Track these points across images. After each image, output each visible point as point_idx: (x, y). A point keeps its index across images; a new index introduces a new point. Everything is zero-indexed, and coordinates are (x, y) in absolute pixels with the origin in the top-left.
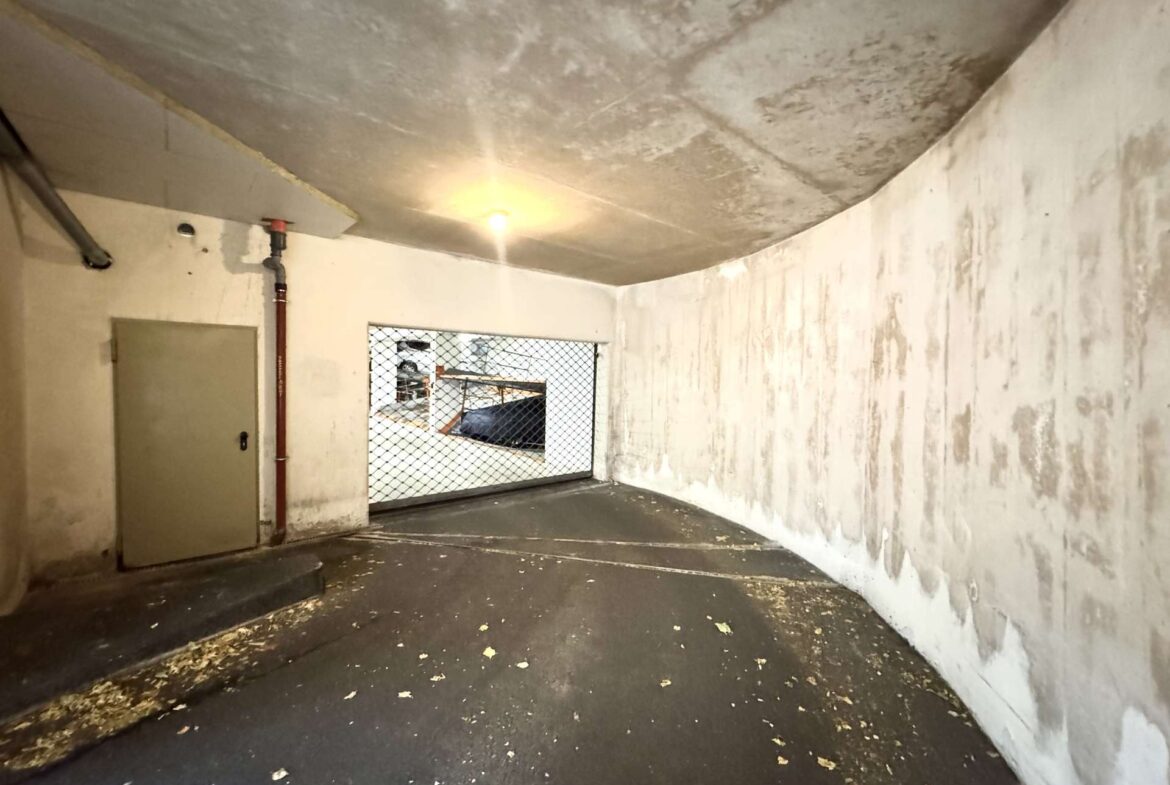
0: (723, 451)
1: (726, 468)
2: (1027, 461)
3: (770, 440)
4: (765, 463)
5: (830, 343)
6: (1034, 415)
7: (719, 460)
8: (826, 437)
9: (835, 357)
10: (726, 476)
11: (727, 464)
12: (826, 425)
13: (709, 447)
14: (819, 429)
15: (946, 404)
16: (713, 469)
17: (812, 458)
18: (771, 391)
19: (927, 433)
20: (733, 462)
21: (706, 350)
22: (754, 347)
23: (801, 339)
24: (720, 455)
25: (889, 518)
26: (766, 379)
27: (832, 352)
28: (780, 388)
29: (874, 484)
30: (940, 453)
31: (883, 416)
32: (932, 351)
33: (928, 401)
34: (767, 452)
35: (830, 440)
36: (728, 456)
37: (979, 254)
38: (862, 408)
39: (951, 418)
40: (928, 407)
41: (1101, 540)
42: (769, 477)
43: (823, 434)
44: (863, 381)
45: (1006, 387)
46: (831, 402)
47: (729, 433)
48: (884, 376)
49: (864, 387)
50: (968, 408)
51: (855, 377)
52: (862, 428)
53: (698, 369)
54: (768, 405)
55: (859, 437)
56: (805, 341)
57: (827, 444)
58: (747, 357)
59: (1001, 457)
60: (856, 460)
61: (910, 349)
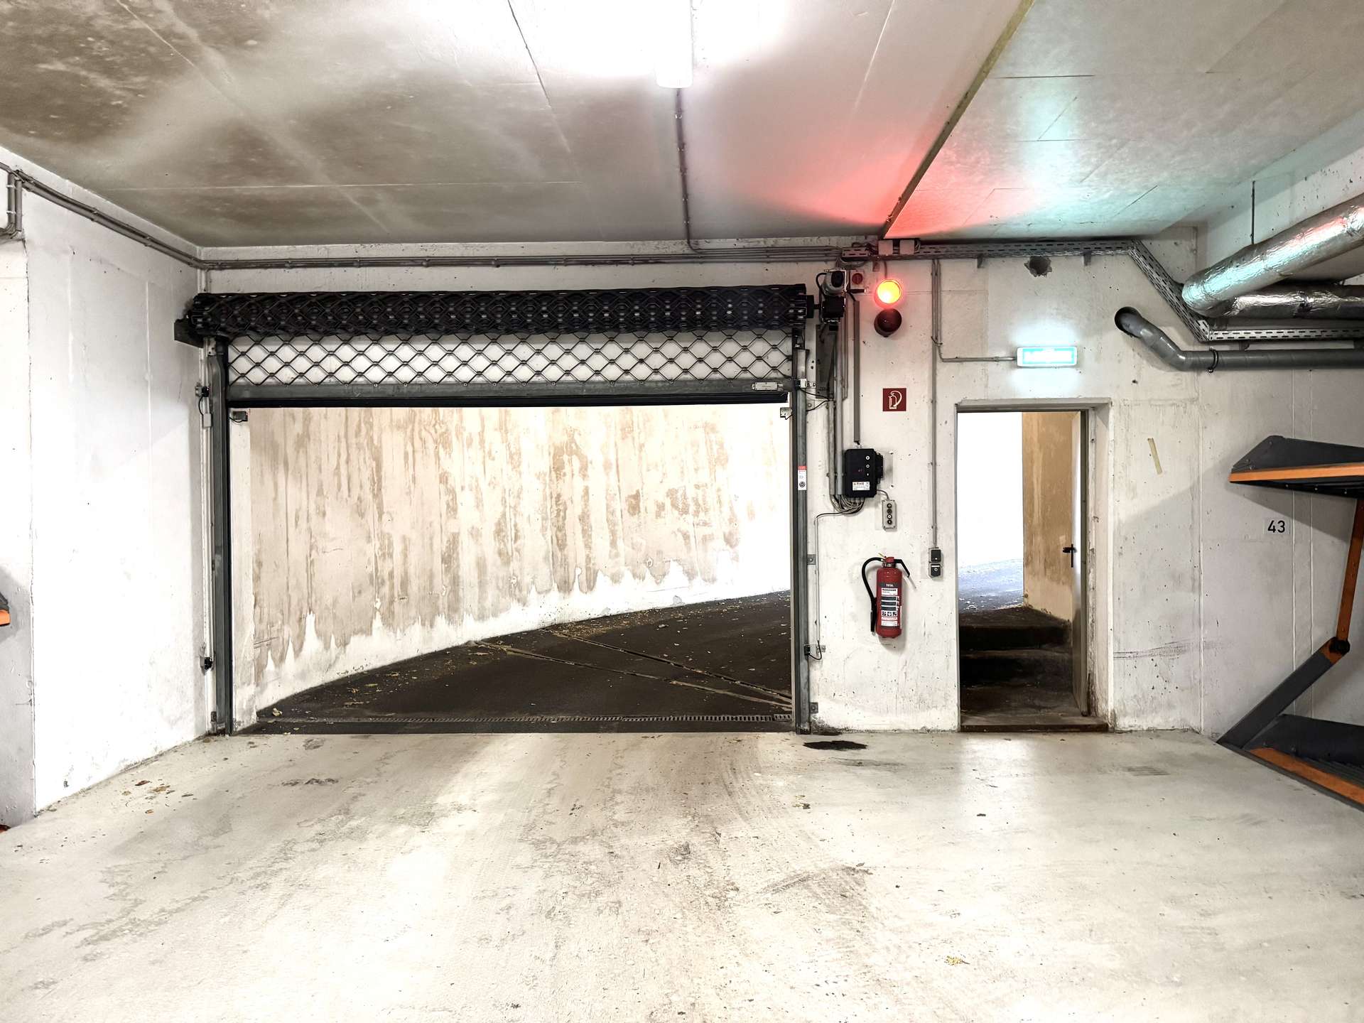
0: (391, 575)
1: (396, 595)
2: (674, 506)
3: (454, 541)
4: (448, 570)
5: (513, 450)
6: (677, 491)
7: (386, 590)
8: (515, 525)
9: (520, 463)
10: (397, 607)
11: (397, 590)
12: (515, 515)
13: (371, 576)
14: (508, 520)
15: (619, 490)
16: (378, 605)
17: (502, 546)
18: (452, 492)
19: (608, 506)
20: (405, 583)
21: (358, 434)
22: (424, 442)
23: (482, 442)
24: (388, 583)
25: (582, 560)
26: (444, 479)
27: (516, 457)
28: (463, 488)
29: (561, 545)
30: (618, 514)
31: (568, 503)
32: (607, 466)
33: (607, 490)
34: (450, 556)
35: (519, 526)
36: (397, 581)
37: (639, 428)
38: (545, 499)
39: (623, 499)
40: (607, 494)
41: (707, 520)
42: (455, 581)
43: (513, 523)
44: (544, 480)
45: (661, 482)
46: (519, 497)
47: (398, 548)
48: (568, 477)
49: (545, 484)
50: (638, 492)
51: (538, 478)
52: (546, 513)
53: (347, 462)
54: (448, 505)
55: (544, 519)
56: (487, 445)
57: (517, 531)
58: (414, 451)
59: (661, 507)
60: (543, 535)
61: (591, 463)
